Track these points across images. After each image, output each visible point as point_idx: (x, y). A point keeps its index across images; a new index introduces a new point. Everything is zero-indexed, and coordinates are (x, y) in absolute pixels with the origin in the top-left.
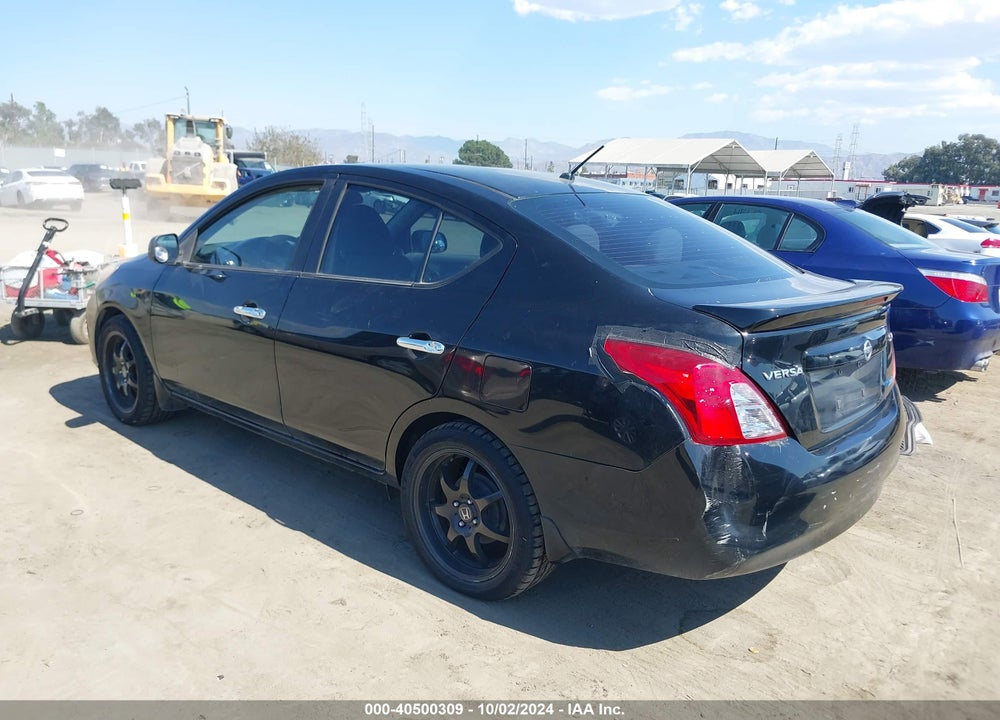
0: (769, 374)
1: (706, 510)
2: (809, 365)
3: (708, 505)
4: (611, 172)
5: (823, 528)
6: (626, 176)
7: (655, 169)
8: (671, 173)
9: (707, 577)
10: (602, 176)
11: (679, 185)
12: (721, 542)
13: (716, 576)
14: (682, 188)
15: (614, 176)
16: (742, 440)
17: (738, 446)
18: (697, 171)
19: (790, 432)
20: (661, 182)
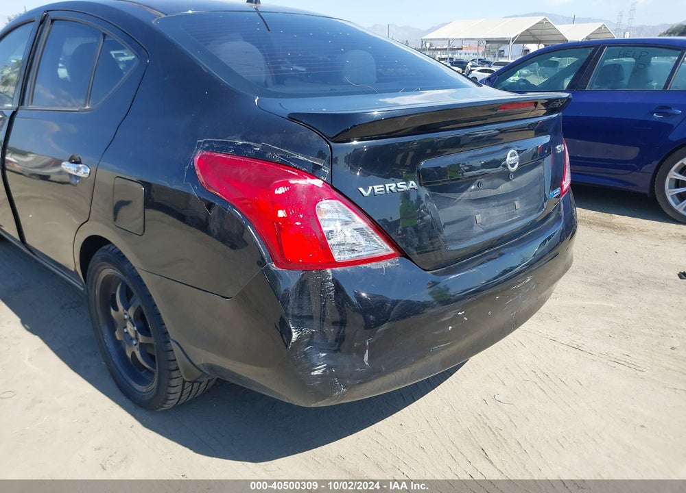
0: (366, 189)
1: (293, 340)
2: (426, 178)
3: (295, 336)
4: (451, 47)
5: (451, 349)
6: (461, 49)
7: (485, 42)
8: (495, 45)
9: (313, 405)
10: (446, 49)
11: (501, 54)
12: (316, 373)
13: (321, 404)
14: (503, 56)
15: (452, 49)
16: (333, 263)
17: (329, 271)
18: (517, 42)
19: (402, 252)
20: (488, 52)
